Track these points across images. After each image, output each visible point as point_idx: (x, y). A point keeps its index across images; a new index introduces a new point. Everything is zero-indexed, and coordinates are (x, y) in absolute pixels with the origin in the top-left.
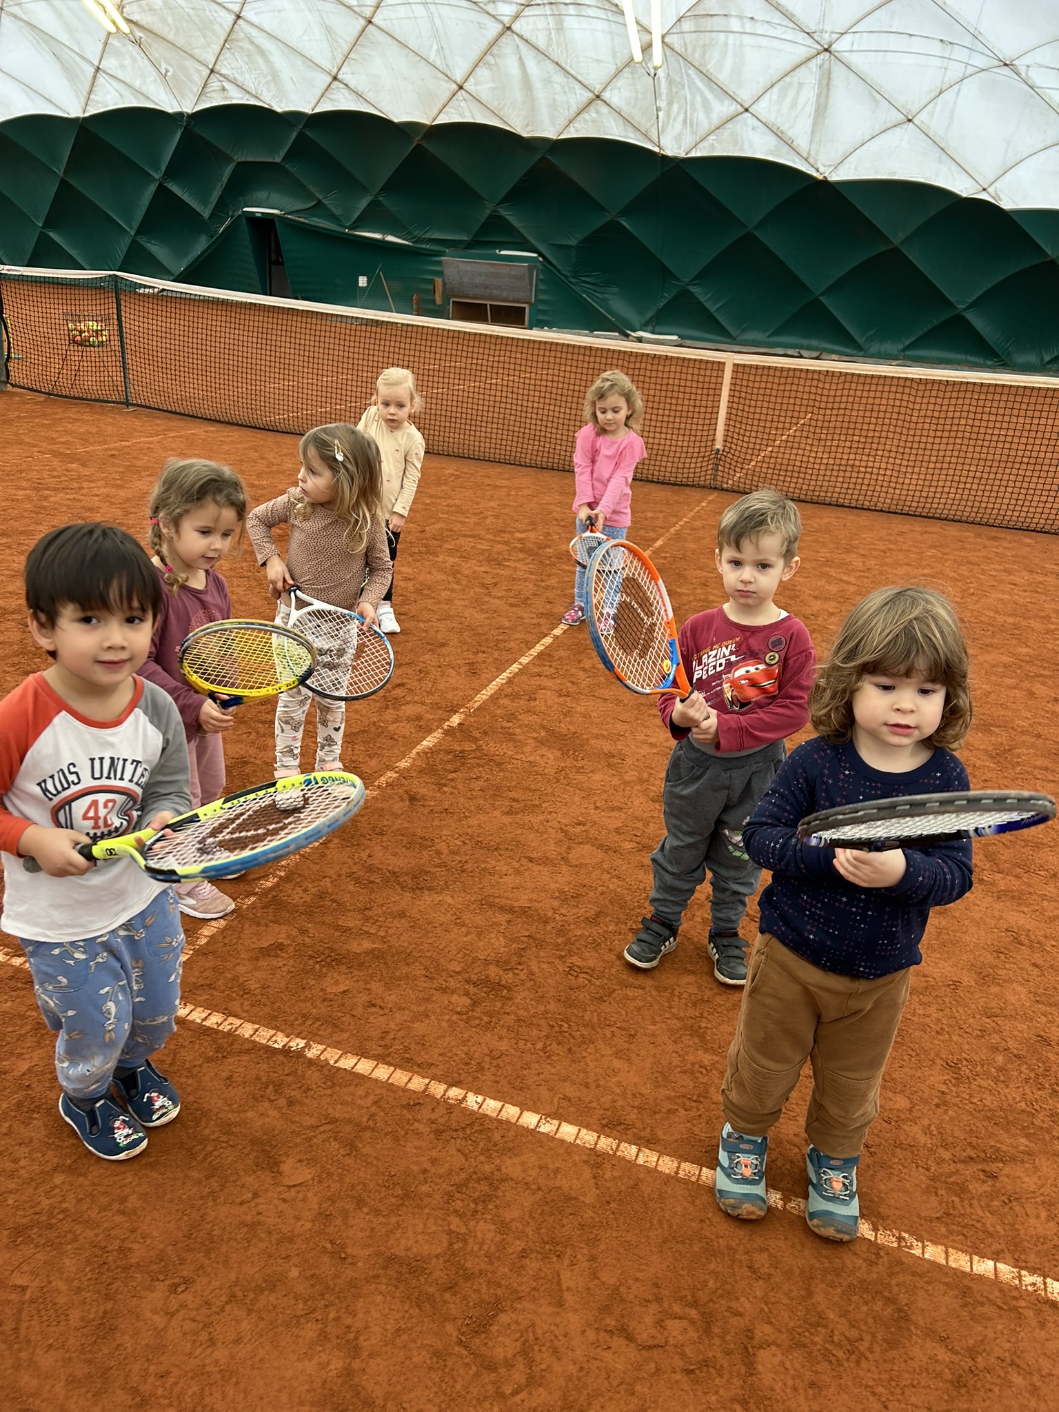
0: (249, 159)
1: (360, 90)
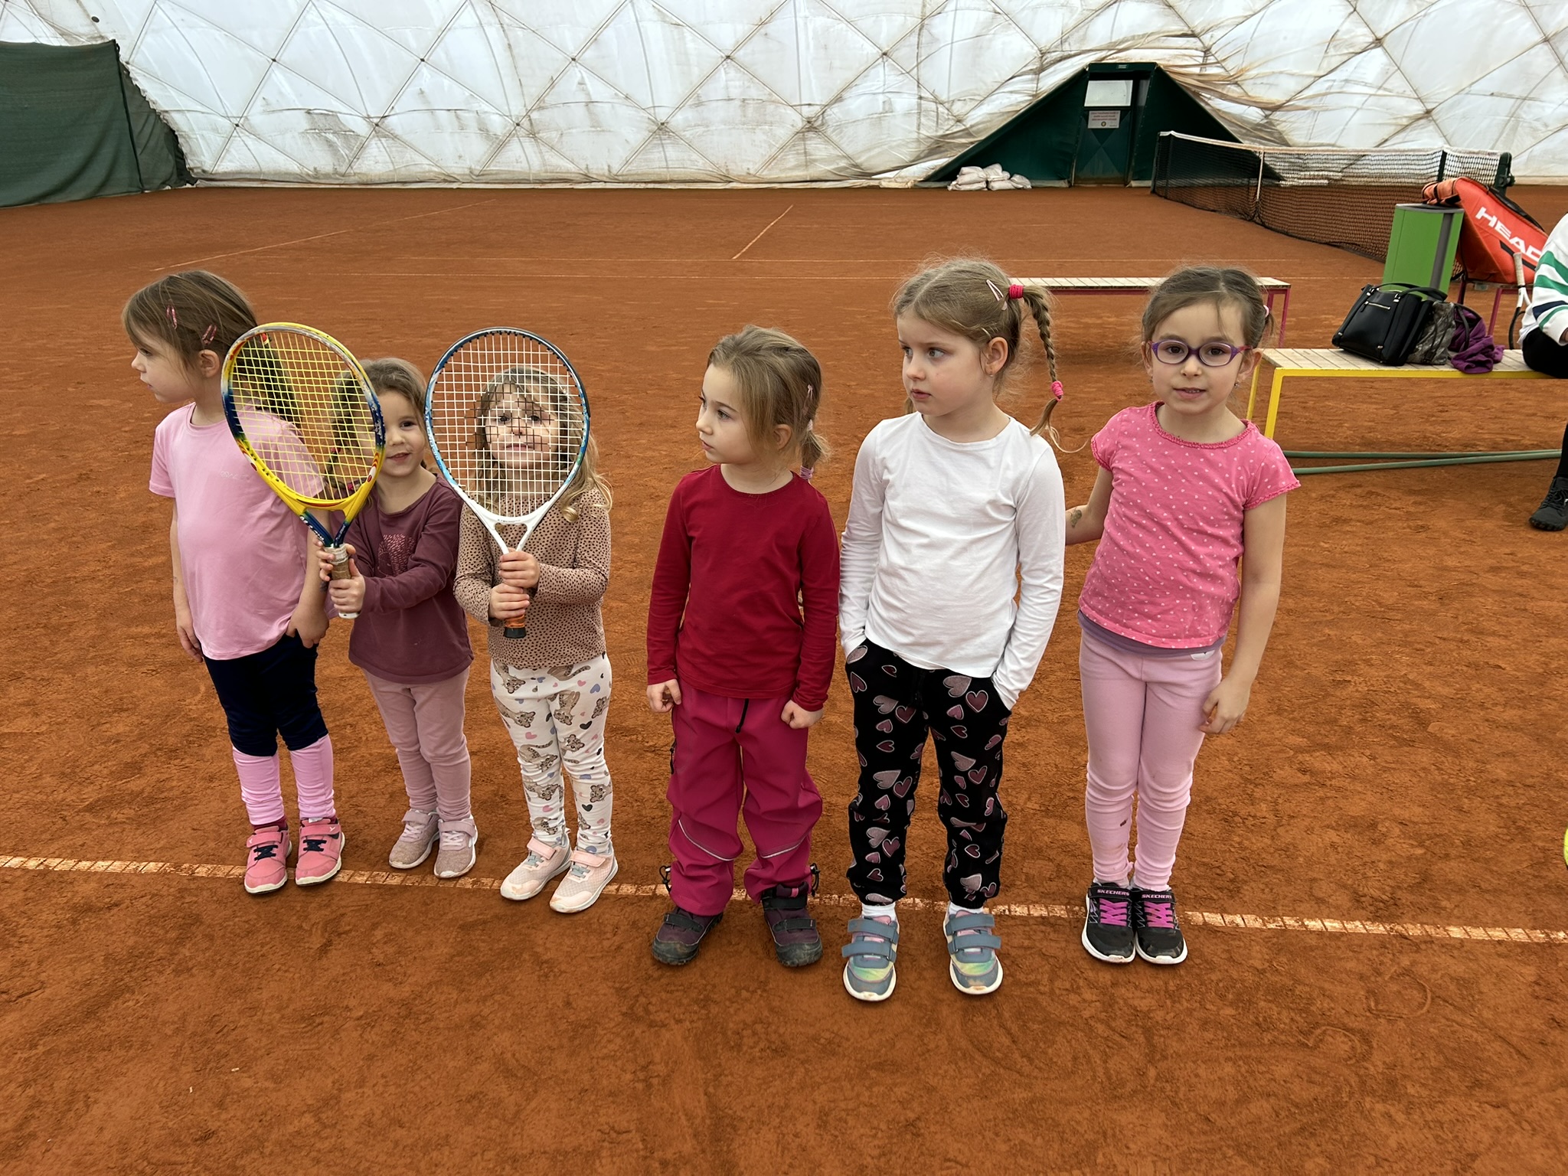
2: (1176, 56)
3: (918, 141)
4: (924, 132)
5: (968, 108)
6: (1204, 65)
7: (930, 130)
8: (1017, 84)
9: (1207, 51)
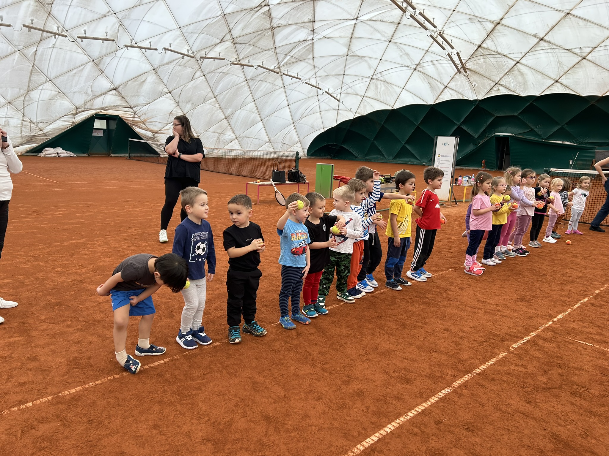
0: (502, 115)
1: (568, 85)
2: (124, 114)
3: (21, 137)
4: (24, 134)
5: (45, 126)
6: (134, 117)
7: (27, 133)
8: (65, 119)
9: (135, 113)
